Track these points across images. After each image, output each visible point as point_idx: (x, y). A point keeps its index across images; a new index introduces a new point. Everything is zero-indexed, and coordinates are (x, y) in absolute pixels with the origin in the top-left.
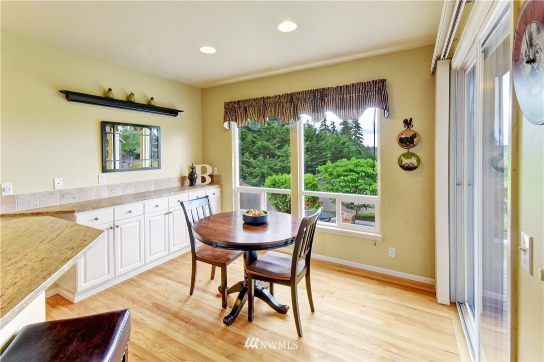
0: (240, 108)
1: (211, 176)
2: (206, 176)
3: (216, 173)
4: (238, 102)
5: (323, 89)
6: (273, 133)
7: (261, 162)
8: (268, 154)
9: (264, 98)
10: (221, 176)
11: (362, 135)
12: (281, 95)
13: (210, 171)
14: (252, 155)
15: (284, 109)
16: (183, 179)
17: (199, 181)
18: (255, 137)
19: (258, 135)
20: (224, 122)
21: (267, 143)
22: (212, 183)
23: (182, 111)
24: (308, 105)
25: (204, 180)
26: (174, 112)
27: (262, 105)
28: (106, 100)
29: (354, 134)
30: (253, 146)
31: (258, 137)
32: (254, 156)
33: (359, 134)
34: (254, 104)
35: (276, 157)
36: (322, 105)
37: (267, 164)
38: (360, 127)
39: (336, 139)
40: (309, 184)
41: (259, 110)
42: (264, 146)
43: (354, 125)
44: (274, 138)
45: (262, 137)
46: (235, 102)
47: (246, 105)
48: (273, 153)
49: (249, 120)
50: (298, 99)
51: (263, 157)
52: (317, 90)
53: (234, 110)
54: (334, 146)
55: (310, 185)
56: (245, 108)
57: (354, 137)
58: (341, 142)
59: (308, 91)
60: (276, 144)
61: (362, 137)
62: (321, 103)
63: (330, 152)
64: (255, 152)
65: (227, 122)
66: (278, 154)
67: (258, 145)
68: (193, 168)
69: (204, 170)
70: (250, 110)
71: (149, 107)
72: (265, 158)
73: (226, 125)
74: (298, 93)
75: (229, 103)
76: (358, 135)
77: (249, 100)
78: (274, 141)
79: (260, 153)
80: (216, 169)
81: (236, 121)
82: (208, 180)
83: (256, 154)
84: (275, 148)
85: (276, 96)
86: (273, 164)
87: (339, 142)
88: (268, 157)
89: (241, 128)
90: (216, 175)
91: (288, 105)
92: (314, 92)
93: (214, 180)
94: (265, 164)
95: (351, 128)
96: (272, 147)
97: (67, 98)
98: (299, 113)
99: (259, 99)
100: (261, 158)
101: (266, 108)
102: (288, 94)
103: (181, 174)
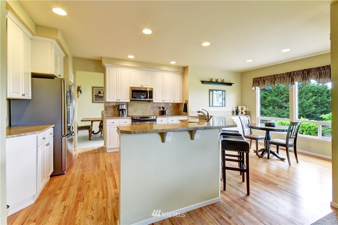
0: (261, 80)
1: (245, 111)
2: (243, 111)
3: (248, 110)
4: (260, 78)
5: (309, 69)
6: (281, 91)
7: (271, 111)
8: (277, 106)
9: (274, 75)
10: (250, 112)
12: (284, 73)
13: (245, 109)
14: (263, 106)
15: (286, 79)
16: (233, 112)
17: (240, 113)
18: (265, 94)
19: (269, 92)
20: (253, 87)
21: (276, 98)
22: (246, 115)
23: (233, 84)
24: (300, 77)
25: (242, 113)
26: (230, 84)
27: (274, 78)
28: (211, 82)
30: (264, 100)
31: (269, 94)
32: (265, 107)
34: (269, 78)
35: (284, 108)
36: (308, 77)
37: (276, 113)
40: (312, 127)
41: (271, 81)
42: (273, 100)
44: (282, 95)
45: (272, 94)
46: (258, 78)
47: (264, 79)
48: (281, 105)
49: (266, 86)
50: (294, 74)
51: (272, 107)
52: (305, 70)
53: (257, 81)
55: (314, 128)
56: (264, 80)
59: (300, 70)
60: (283, 99)
62: (308, 76)
64: (266, 104)
65: (254, 87)
66: (286, 106)
67: (268, 99)
68: (238, 107)
69: (242, 109)
70: (267, 81)
71: (223, 83)
72: (274, 108)
73: (253, 88)
74: (294, 72)
75: (255, 78)
77: (266, 77)
78: (282, 96)
79: (270, 105)
80: (248, 108)
81: (259, 86)
82: (244, 113)
83: (267, 106)
84: (283, 101)
85: (281, 74)
86: (281, 113)
88: (276, 107)
89: (261, 90)
90: (248, 111)
91: (288, 78)
92: (303, 71)
93: (247, 113)
94: (274, 113)
96: (281, 101)
97: (203, 83)
98: (294, 81)
99: (272, 76)
100: (271, 108)
101: (275, 80)
102: (288, 73)
103: (233, 110)
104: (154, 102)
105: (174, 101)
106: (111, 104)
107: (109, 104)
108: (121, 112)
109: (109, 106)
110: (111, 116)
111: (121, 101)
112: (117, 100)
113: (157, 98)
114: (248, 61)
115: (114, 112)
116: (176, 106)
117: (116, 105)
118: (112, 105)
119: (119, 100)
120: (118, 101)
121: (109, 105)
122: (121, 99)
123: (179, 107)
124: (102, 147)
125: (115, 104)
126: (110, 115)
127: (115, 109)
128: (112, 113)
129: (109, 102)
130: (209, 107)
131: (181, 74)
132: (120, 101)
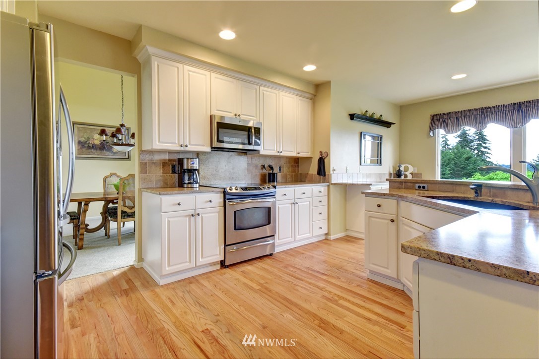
0: (450, 118)
1: (412, 174)
2: (408, 173)
3: (416, 172)
4: (449, 113)
10: (421, 174)
11: (489, 149)
12: (506, 104)
13: (411, 170)
16: (390, 175)
20: (432, 130)
23: (394, 124)
26: (387, 124)
27: (480, 114)
29: (476, 148)
33: (485, 148)
34: (469, 114)
38: (487, 140)
39: (455, 154)
41: (475, 118)
43: (477, 137)
47: (459, 115)
53: (442, 120)
54: (453, 162)
56: (457, 117)
57: (476, 152)
58: (465, 156)
61: (489, 151)
63: (448, 169)
68: (400, 167)
71: (380, 122)
73: (432, 133)
75: (435, 115)
76: (482, 149)
80: (415, 169)
82: (410, 177)
87: (460, 157)
93: (414, 177)
95: (472, 141)
97: (352, 118)
101: (485, 116)
103: (389, 172)
104: (261, 153)
105: (299, 153)
106: (157, 157)
107: (151, 157)
108: (186, 177)
109: (153, 163)
110: (158, 186)
111: (190, 148)
112: (181, 146)
113: (267, 146)
114: (456, 77)
115: (163, 176)
116: (293, 164)
117: (170, 160)
118: (161, 160)
119: (186, 146)
120: (182, 149)
121: (151, 160)
122: (190, 144)
123: (298, 166)
124: (132, 268)
125: (166, 157)
126: (154, 185)
127: (166, 168)
128: (161, 178)
129: (151, 152)
130: (361, 166)
131: (310, 99)
132: (187, 149)
